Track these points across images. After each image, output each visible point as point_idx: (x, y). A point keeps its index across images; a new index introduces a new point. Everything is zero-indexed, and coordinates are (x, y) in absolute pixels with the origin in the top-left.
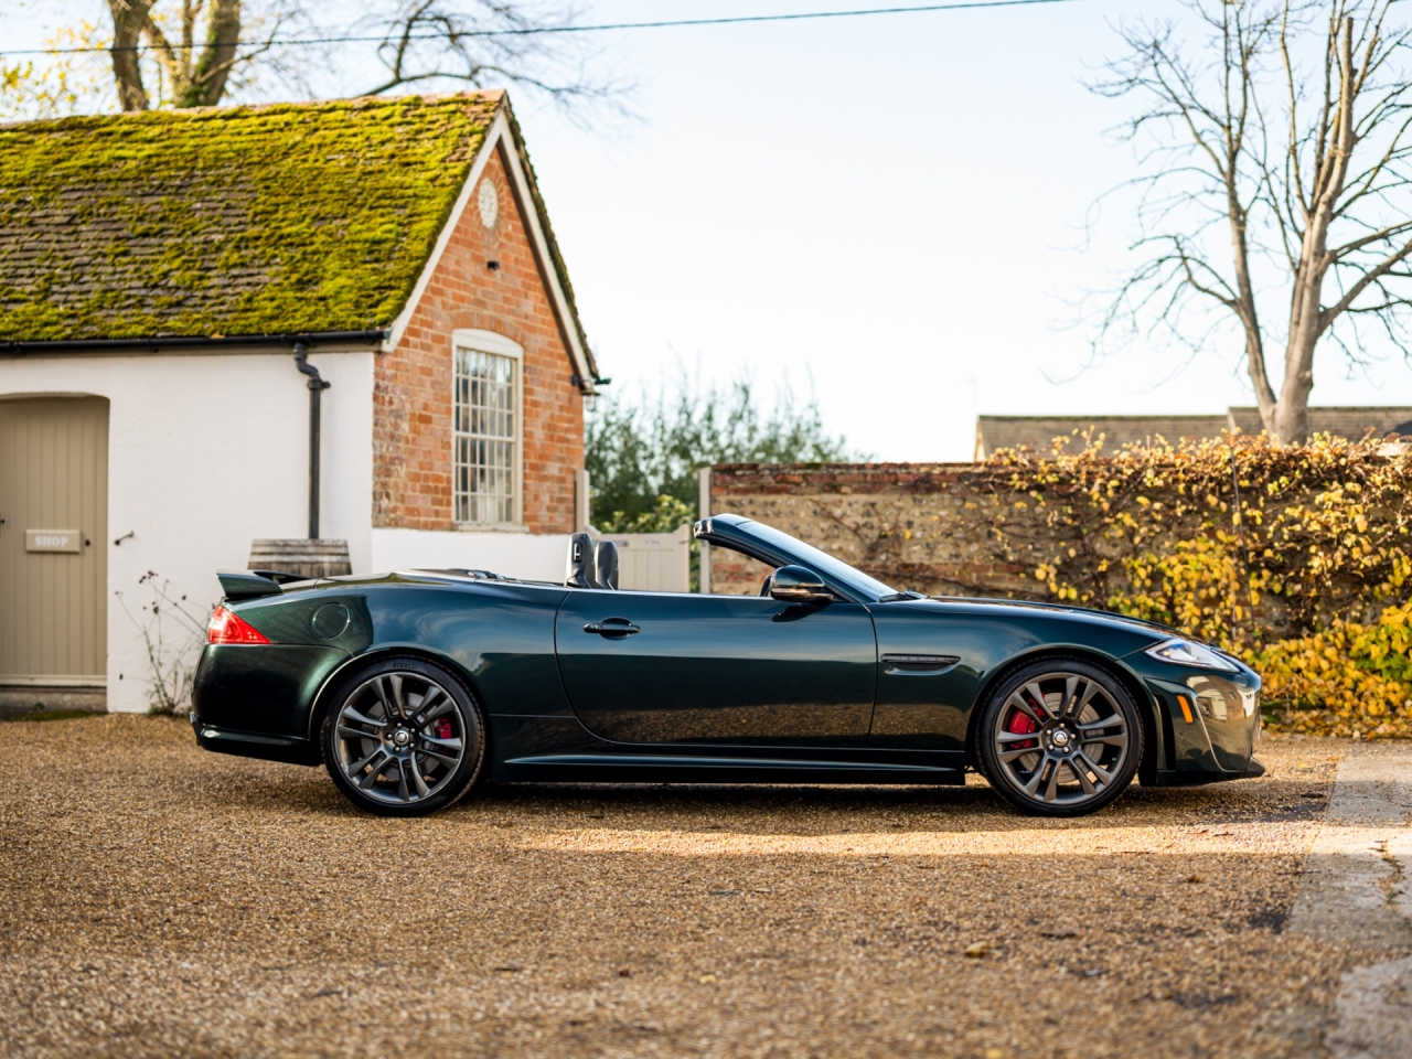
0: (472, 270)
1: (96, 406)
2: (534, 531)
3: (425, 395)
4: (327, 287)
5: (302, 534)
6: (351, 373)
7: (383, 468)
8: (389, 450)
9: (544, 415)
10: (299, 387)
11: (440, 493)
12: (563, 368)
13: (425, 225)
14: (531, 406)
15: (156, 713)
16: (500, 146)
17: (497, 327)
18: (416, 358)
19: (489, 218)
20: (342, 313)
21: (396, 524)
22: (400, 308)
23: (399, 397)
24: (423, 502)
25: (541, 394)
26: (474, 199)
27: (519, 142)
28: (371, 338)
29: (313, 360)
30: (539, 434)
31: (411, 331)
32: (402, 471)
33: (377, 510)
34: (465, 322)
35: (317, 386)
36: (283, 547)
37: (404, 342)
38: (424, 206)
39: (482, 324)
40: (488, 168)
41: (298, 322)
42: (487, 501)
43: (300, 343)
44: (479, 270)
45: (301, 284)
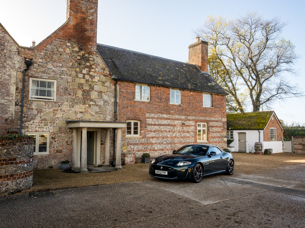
0: (271, 123)
1: (245, 133)
2: (278, 141)
3: (267, 132)
4: (260, 126)
5: (259, 142)
6: (262, 132)
7: (264, 138)
8: (264, 136)
9: (279, 133)
10: (258, 132)
11: (269, 139)
12: (281, 129)
13: (267, 121)
14: (277, 132)
15: (249, 153)
16: (274, 114)
17: (274, 127)
18: (267, 130)
19: (273, 119)
20: (261, 128)
21: (265, 141)
22: (265, 127)
23: (265, 133)
24: (268, 140)
25: (278, 131)
26: (271, 118)
27: (275, 114)
28: (263, 129)
29: (259, 131)
30: (278, 134)
31: (266, 128)
32: (266, 138)
33: (264, 140)
34: (271, 127)
35: (259, 132)
36: (257, 143)
37: (266, 129)
38: (267, 120)
39: (272, 127)
40: (272, 116)
41: (258, 128)
42: (273, 139)
43: (258, 129)
44: (272, 123)
45: (258, 125)
